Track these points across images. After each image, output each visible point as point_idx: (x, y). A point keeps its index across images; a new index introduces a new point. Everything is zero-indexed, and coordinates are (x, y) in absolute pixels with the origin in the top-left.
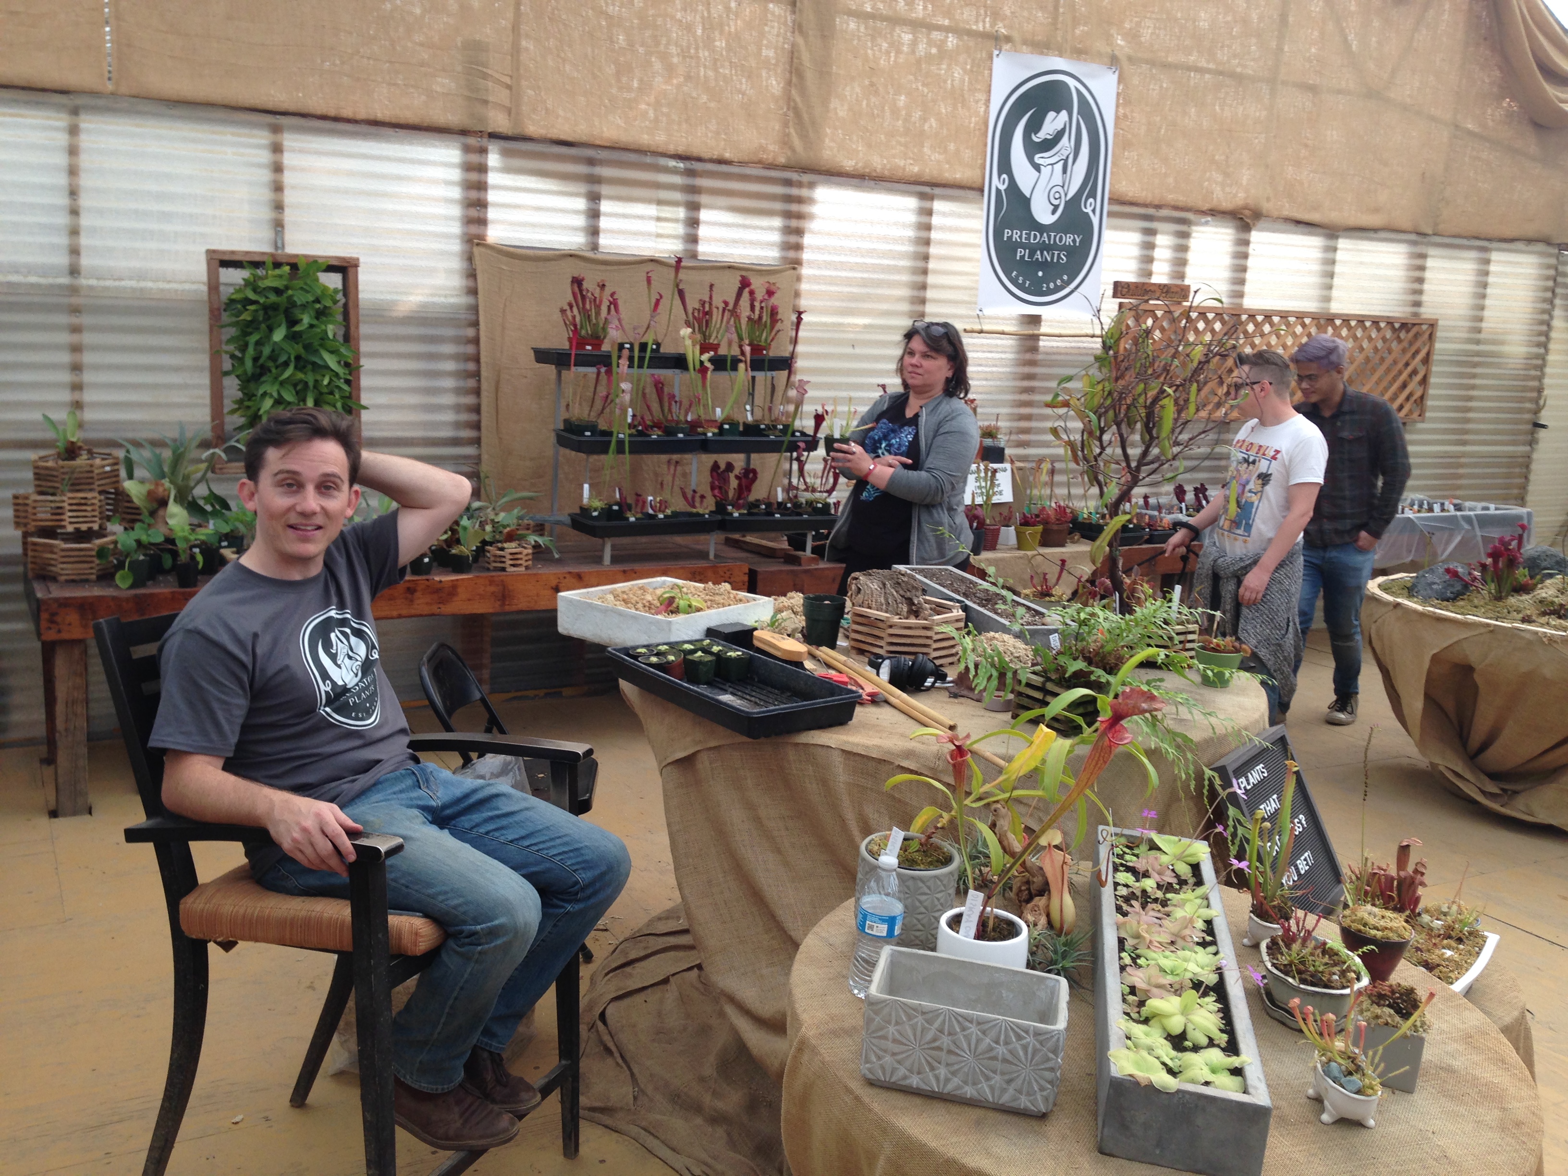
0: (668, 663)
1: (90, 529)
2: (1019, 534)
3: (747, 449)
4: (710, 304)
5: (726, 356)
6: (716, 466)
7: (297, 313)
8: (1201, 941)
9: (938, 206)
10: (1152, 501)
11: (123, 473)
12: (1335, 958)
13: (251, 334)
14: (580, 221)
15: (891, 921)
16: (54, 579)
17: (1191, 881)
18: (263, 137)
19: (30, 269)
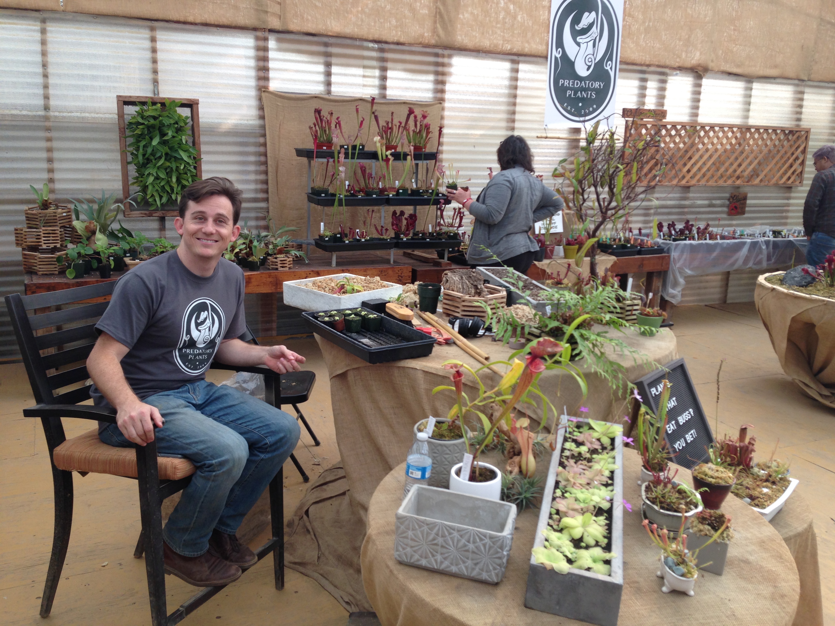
0: (335, 320)
1: (55, 246)
2: (565, 250)
3: (415, 203)
4: (392, 123)
5: (400, 152)
6: (394, 213)
7: (165, 129)
8: (605, 483)
9: (522, 67)
10: (643, 231)
11: (74, 217)
12: (684, 494)
13: (141, 141)
14: (321, 78)
15: (423, 470)
16: (36, 273)
17: (609, 447)
18: (146, 34)
19: (23, 107)
